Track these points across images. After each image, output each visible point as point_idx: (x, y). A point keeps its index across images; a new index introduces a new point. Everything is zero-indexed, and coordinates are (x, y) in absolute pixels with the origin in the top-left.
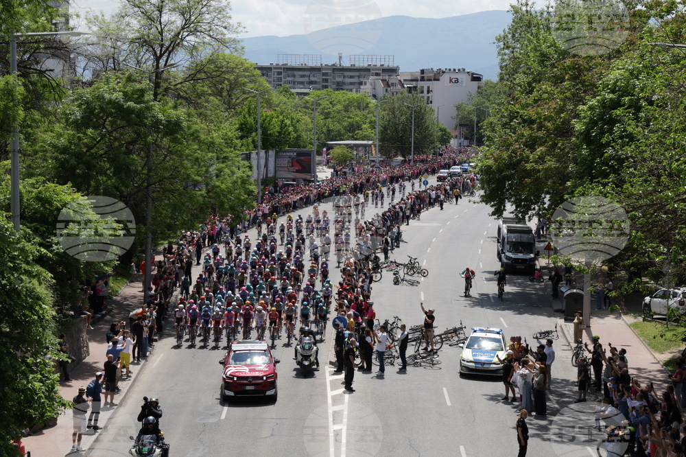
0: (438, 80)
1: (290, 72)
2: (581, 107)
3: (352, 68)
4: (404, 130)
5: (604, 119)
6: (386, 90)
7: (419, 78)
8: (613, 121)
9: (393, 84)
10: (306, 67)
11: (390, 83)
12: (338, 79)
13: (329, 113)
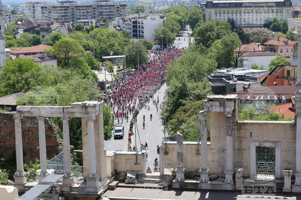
0: (146, 19)
1: (78, 8)
3: (106, 5)
6: (124, 23)
7: (138, 17)
9: (126, 21)
10: (85, 5)
11: (125, 20)
12: (100, 10)
13: (101, 40)
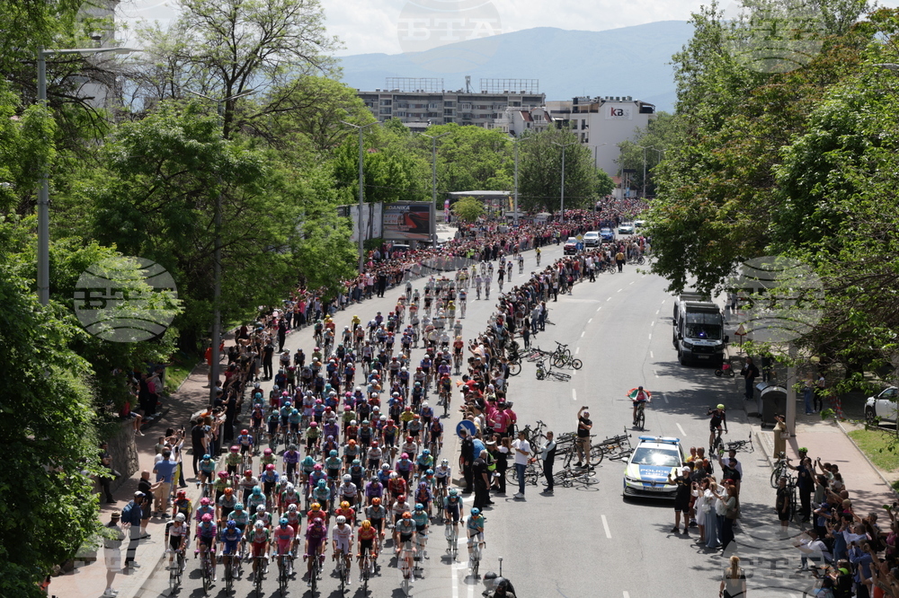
0: (597, 111)
1: (402, 101)
2: (784, 148)
3: (484, 95)
4: (551, 177)
5: (815, 164)
6: (528, 124)
7: (571, 110)
8: (825, 167)
9: (536, 117)
10: (423, 95)
11: (533, 116)
12: (465, 110)
13: (453, 154)
